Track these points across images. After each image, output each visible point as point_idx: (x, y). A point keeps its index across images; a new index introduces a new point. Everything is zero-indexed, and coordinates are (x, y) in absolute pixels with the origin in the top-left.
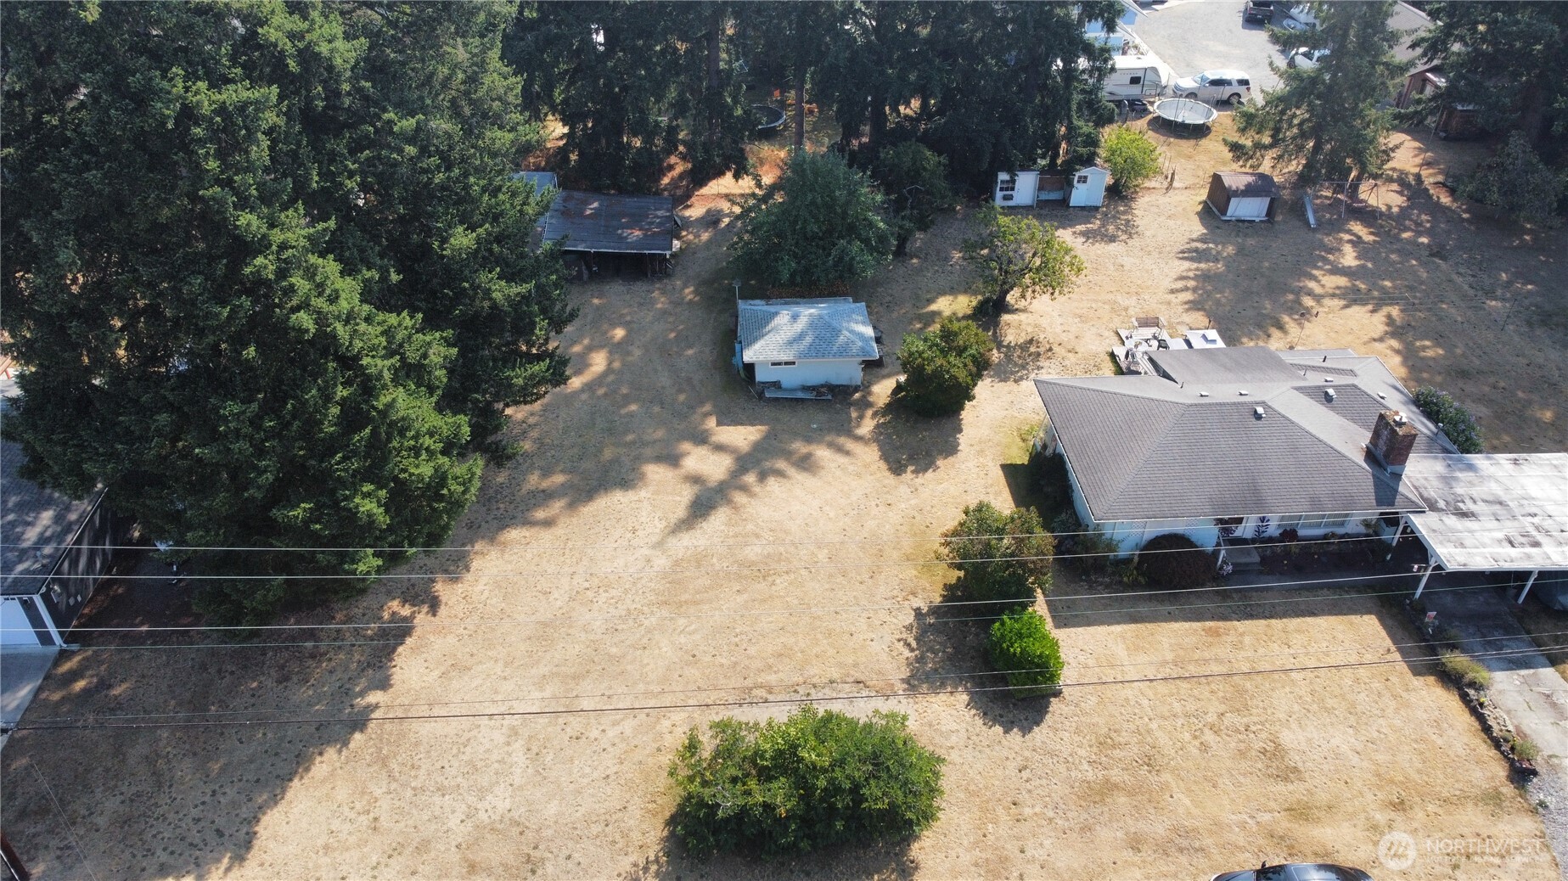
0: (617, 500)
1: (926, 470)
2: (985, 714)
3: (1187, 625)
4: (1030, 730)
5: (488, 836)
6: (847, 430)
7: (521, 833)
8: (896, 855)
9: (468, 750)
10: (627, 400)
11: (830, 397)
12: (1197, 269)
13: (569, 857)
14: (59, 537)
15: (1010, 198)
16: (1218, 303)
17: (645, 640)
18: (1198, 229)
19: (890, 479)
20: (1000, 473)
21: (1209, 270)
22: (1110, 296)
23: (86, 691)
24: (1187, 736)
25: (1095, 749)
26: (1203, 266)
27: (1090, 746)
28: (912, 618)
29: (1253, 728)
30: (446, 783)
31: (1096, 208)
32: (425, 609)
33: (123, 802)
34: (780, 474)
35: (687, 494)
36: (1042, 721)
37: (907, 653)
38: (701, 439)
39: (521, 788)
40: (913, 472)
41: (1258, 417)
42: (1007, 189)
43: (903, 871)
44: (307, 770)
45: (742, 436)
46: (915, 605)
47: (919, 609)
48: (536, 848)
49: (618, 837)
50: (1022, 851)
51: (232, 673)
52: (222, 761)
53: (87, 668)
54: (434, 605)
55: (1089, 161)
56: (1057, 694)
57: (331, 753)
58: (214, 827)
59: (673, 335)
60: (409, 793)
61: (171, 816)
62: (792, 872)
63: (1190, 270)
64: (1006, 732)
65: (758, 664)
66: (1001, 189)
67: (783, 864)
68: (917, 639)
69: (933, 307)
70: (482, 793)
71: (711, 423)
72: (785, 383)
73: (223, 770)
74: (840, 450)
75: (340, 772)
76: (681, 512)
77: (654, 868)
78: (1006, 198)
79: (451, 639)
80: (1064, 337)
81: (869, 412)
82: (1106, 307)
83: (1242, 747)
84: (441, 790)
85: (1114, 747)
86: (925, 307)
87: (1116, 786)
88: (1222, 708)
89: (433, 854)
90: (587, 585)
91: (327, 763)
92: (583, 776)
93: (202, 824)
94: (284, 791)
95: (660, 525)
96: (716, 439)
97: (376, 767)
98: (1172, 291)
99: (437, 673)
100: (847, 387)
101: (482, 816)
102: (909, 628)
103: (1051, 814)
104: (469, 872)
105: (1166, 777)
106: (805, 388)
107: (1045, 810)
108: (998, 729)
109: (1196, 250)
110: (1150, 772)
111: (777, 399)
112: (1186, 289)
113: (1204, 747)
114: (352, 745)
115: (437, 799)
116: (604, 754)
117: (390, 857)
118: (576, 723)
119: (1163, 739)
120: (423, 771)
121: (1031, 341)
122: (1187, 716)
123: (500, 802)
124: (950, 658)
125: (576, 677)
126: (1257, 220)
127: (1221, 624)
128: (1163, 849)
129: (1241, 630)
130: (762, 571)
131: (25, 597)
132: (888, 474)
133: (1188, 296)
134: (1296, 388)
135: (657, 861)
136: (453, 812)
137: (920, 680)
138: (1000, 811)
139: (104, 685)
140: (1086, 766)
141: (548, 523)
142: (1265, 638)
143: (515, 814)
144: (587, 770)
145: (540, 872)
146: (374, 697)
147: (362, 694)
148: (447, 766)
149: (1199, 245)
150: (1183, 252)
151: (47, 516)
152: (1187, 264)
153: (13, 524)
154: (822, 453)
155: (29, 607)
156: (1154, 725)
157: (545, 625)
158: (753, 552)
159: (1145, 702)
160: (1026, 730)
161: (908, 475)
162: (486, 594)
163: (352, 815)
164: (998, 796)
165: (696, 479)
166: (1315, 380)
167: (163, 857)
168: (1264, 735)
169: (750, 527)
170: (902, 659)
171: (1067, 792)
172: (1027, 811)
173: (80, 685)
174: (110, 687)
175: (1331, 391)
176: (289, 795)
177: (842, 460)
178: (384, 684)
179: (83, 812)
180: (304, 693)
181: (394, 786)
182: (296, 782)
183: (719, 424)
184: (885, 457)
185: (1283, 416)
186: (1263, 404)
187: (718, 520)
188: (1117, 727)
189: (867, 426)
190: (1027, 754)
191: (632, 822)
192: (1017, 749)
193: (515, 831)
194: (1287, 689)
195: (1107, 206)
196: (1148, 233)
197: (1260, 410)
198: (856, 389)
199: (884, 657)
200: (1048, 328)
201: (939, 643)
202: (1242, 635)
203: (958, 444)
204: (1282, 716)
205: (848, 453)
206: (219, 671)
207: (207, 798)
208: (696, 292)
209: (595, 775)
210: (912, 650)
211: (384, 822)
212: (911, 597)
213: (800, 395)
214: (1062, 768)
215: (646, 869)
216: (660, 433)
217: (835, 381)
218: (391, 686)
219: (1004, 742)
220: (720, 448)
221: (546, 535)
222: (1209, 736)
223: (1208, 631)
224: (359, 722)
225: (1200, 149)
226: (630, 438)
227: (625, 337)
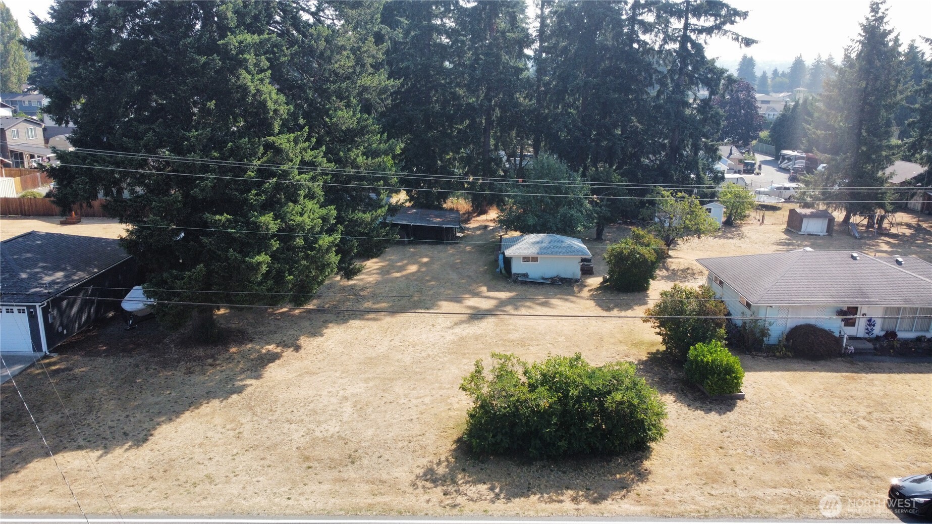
1: (627, 309)
2: (689, 405)
4: (725, 413)
5: (321, 444)
6: (572, 294)
7: (346, 444)
8: (633, 466)
9: (311, 404)
10: (429, 281)
11: (560, 282)
13: (380, 457)
17: (440, 366)
18: (784, 236)
19: (603, 312)
24: (846, 421)
25: (777, 424)
27: (773, 423)
29: (897, 420)
30: (294, 418)
31: (718, 229)
32: (291, 349)
33: (62, 417)
34: (528, 306)
35: (467, 312)
36: (732, 410)
38: (476, 294)
39: (347, 422)
40: (618, 310)
41: (855, 258)
43: (639, 474)
44: (197, 408)
45: (502, 295)
48: (356, 451)
49: (418, 448)
50: (732, 470)
51: (155, 369)
52: (138, 403)
53: (59, 362)
54: (297, 348)
55: (712, 198)
56: (742, 398)
57: (214, 402)
58: (123, 431)
59: (458, 261)
60: (266, 422)
61: (94, 424)
62: (552, 471)
64: (707, 413)
67: (544, 466)
70: (319, 423)
71: (484, 289)
72: (531, 274)
73: (137, 406)
74: (568, 300)
75: (219, 411)
76: (464, 319)
77: (446, 463)
79: (306, 362)
81: (587, 289)
83: (892, 428)
84: (290, 422)
85: (791, 424)
87: (797, 443)
88: (870, 410)
89: (279, 451)
90: (400, 344)
92: (393, 419)
93: (115, 429)
94: (177, 417)
96: (486, 295)
97: (244, 410)
99: (294, 375)
100: (572, 279)
101: (318, 434)
103: (750, 454)
104: (304, 461)
105: (835, 440)
106: (544, 279)
107: (746, 452)
108: (700, 412)
109: (785, 242)
110: (823, 437)
111: (526, 282)
113: (862, 427)
114: (230, 400)
115: (286, 425)
116: (409, 410)
117: (246, 450)
119: (828, 422)
120: (278, 413)
121: (688, 269)
122: (843, 412)
123: (332, 428)
124: (658, 382)
125: (391, 379)
126: (821, 234)
127: (854, 374)
129: (870, 378)
132: (602, 310)
135: (447, 460)
136: (297, 431)
138: (710, 450)
139: (67, 371)
140: (772, 433)
141: (376, 320)
142: (890, 381)
143: (341, 434)
144: (397, 416)
145: (358, 463)
146: (250, 382)
147: (241, 380)
148: (295, 411)
150: (776, 243)
151: (60, 274)
153: (38, 273)
154: (556, 301)
155: (32, 318)
156: (819, 415)
157: (371, 358)
158: (514, 336)
160: (721, 413)
161: (615, 311)
162: (333, 346)
163: (223, 430)
164: (707, 443)
165: (473, 308)
167: (82, 443)
168: (907, 423)
169: (512, 327)
171: (760, 444)
172: (732, 452)
173: (54, 368)
174: (72, 370)
176: (180, 420)
177: (570, 304)
178: (258, 377)
180: (201, 378)
181: (256, 418)
182: (187, 414)
183: (489, 290)
184: (599, 305)
188: (791, 415)
189: (586, 294)
190: (725, 424)
191: (428, 441)
192: (717, 421)
193: (341, 442)
195: (725, 228)
196: (753, 237)
197: (854, 255)
198: (577, 280)
202: (871, 380)
203: (648, 301)
204: (917, 415)
205: (573, 302)
206: (147, 368)
207: (122, 418)
209: (403, 418)
211: (246, 435)
212: (626, 357)
213: (542, 281)
214: (753, 433)
215: (439, 464)
216: (450, 291)
217: (563, 276)
218: (262, 378)
219: (706, 417)
220: (489, 298)
221: (373, 324)
222: (864, 422)
223: (846, 377)
224: (237, 391)
226: (431, 293)
227: (429, 261)
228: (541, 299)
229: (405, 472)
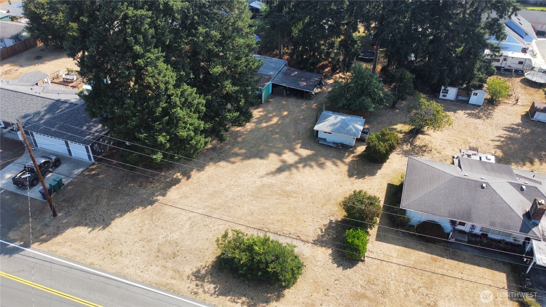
0: (257, 161)
1: (360, 178)
2: (334, 259)
3: (425, 254)
4: (346, 269)
5: (167, 244)
6: (341, 159)
7: (176, 246)
8: (279, 291)
9: (175, 219)
10: (276, 133)
11: (341, 148)
12: (508, 135)
13: (185, 257)
14: (101, 132)
15: (445, 96)
16: (510, 148)
17: (241, 205)
18: (519, 120)
19: (346, 178)
20: (386, 186)
21: (513, 136)
22: (466, 137)
23: (93, 174)
24: (402, 290)
25: (366, 283)
26: (512, 134)
27: (365, 281)
28: (328, 223)
29: (429, 295)
30: (164, 226)
31: (479, 106)
32: (186, 178)
33: (86, 205)
34: (311, 166)
35: (278, 165)
36: (352, 267)
37: (320, 233)
38: (292, 150)
39: (183, 234)
40: (355, 178)
41: (483, 188)
42: (445, 93)
43: (279, 296)
44: (133, 211)
45: (305, 153)
46: (331, 219)
47: (332, 221)
48: (178, 251)
49: (201, 257)
51: (129, 181)
52: (114, 202)
53: (97, 169)
54: (189, 177)
56: (363, 261)
57: (141, 208)
58: (103, 218)
59: (302, 117)
60: (154, 226)
61: (95, 212)
63: (505, 134)
64: (338, 267)
65: (270, 221)
66: (443, 92)
67: (243, 281)
68: (325, 230)
69: (395, 127)
70: (172, 232)
71: (299, 146)
72: (328, 140)
73: (113, 205)
74: (335, 164)
75: (140, 214)
76: (274, 170)
77: (207, 268)
78: (443, 96)
79: (188, 188)
80: (438, 147)
81: (352, 155)
82: (462, 141)
83: (421, 300)
84: (162, 228)
85: (373, 284)
86: (392, 126)
87: (366, 297)
88: (422, 285)
89: (151, 244)
90: (233, 184)
91: (139, 211)
92: (201, 237)
93: (101, 216)
94: (124, 215)
95: (265, 173)
96: (297, 151)
97: (149, 216)
98: (493, 140)
99: (179, 196)
100: (348, 146)
101: (169, 238)
102: (325, 225)
103: (338, 297)
104: (157, 252)
105: (386, 300)
106: (334, 143)
107: (337, 296)
108: (336, 265)
109: (513, 128)
110: (381, 296)
111: (323, 144)
112: (499, 141)
113: (407, 295)
114: (147, 208)
115: (160, 230)
116: (210, 232)
117: (140, 241)
118: (208, 220)
119: (393, 288)
120: (161, 221)
121: (425, 146)
122: (407, 283)
123: (176, 236)
124: (333, 239)
125: (215, 209)
127: (439, 258)
129: (446, 262)
130: (288, 195)
131: (86, 145)
132: (347, 176)
133: (498, 143)
134: (509, 183)
135: (208, 267)
136: (162, 234)
137: (319, 242)
138: (321, 290)
139: (98, 174)
140: (359, 287)
141: (233, 163)
142: (454, 268)
143: (177, 241)
144: (203, 235)
145: (175, 258)
146: (160, 198)
147: (157, 196)
148: (167, 221)
149: (515, 127)
150: (506, 128)
151: (100, 126)
152: (505, 132)
153: (91, 125)
154: (329, 164)
155: (87, 148)
156: (392, 282)
157: (215, 192)
158: (289, 188)
159: (393, 274)
160: (345, 268)
161: (353, 179)
162: (204, 178)
163: (137, 227)
164: (323, 285)
165: (284, 162)
167: (88, 221)
168: (432, 299)
169: (292, 181)
170: (317, 234)
171: (348, 292)
172: (331, 294)
173: (93, 172)
174: (99, 175)
175: (524, 187)
176: (125, 216)
177: (334, 167)
178: (164, 195)
179: (77, 204)
180: (143, 191)
181: (151, 222)
182: (128, 213)
183: (301, 147)
184: (349, 171)
185: (494, 190)
186: (487, 184)
187: (283, 175)
188: (378, 278)
189: (349, 160)
190: (341, 276)
191: (207, 254)
192: (338, 273)
193: (175, 245)
194: (452, 287)
195: (484, 106)
196: (496, 119)
197: (484, 185)
198: (351, 147)
199: (312, 232)
200: (434, 143)
201: (332, 233)
202: (445, 264)
203: (377, 173)
204: (443, 295)
205: (337, 166)
206: (126, 179)
207: (105, 211)
208: (317, 106)
209: (205, 237)
210: (322, 232)
211: (144, 231)
212: (331, 216)
213: (331, 145)
214: (351, 285)
215: (204, 268)
216: (281, 145)
217: (345, 143)
218: (165, 196)
219: (335, 270)
220: (297, 154)
221: (230, 166)
222: (411, 293)
223: (433, 259)
224: (152, 203)
225: (538, 92)
226: (271, 144)
227: (286, 115)
228: (322, 160)
229: (189, 270)
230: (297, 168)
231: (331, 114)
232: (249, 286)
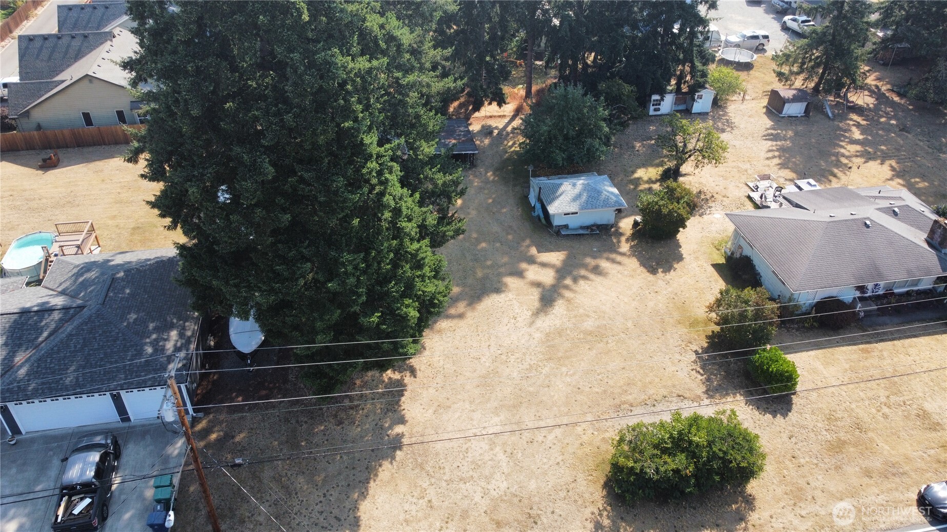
0: (491, 302)
1: (669, 271)
2: (758, 408)
3: (850, 348)
4: (787, 415)
5: (501, 504)
6: (613, 249)
7: (520, 501)
8: (740, 492)
9: (469, 455)
10: (478, 241)
11: (598, 232)
12: (776, 145)
13: (553, 512)
14: (186, 346)
15: (658, 110)
16: (794, 163)
17: (547, 382)
18: (768, 123)
19: (651, 277)
20: (713, 269)
21: (783, 145)
22: (734, 164)
23: (218, 440)
24: (874, 411)
25: (826, 422)
26: (779, 143)
27: (823, 421)
28: (695, 356)
29: (908, 403)
30: (464, 476)
31: (707, 114)
32: (408, 374)
33: (270, 506)
34: (585, 278)
35: (535, 294)
36: (791, 409)
37: (700, 377)
38: (532, 261)
39: (509, 474)
40: (662, 272)
41: (867, 226)
42: (656, 105)
43: (747, 501)
44: (376, 475)
45: (556, 258)
46: (694, 349)
47: (697, 351)
48: (532, 509)
49: (577, 498)
50: (808, 484)
51: (306, 422)
52: (323, 475)
53: (213, 427)
54: (413, 372)
55: (702, 86)
56: (795, 393)
57: (386, 464)
58: (333, 515)
59: (490, 201)
60: (444, 484)
61: (304, 511)
62: (685, 508)
63: (773, 146)
64: (774, 417)
65: (617, 391)
66: (653, 105)
67: (678, 504)
68: (702, 368)
69: (636, 175)
70: (488, 479)
71: (533, 251)
72: (571, 226)
73: (324, 480)
74: (613, 261)
75: (397, 475)
76: (537, 304)
77: (605, 513)
78: (655, 110)
79: (432, 391)
80: (717, 189)
81: (623, 239)
82: (735, 170)
83: (906, 413)
84: (462, 480)
85: (836, 420)
86: (631, 176)
87: (844, 442)
88: (887, 393)
89: (472, 518)
90: (499, 352)
91: (386, 470)
92: (544, 464)
93: (324, 514)
94: (367, 491)
95: (530, 313)
96: (539, 260)
97: (417, 471)
98: (767, 159)
99: (431, 411)
100: (606, 225)
101: (494, 493)
102: (695, 362)
103: (815, 461)
104: (497, 527)
105: (870, 434)
106: (582, 228)
107: (812, 459)
108: (768, 416)
109: (772, 134)
110: (861, 432)
111: (568, 235)
112: (774, 157)
113: (885, 416)
114: (397, 458)
115: (462, 485)
116: (551, 450)
117: (447, 522)
118: (527, 435)
119: (861, 413)
120: (447, 470)
121: (700, 192)
122: (870, 399)
123: (500, 485)
124: (725, 377)
125: (516, 407)
126: (799, 115)
127: (867, 346)
128: (885, 475)
129: (880, 348)
130: (598, 335)
132: (648, 274)
133: (777, 161)
134: (878, 209)
135: (605, 509)
136: (475, 492)
137: (713, 391)
138: (787, 462)
139: (228, 436)
140: (825, 433)
141: (461, 316)
142: (895, 352)
143: (511, 490)
144: (545, 460)
145: (539, 523)
146: (399, 429)
147: (390, 427)
148: (460, 465)
149: (773, 132)
150: (764, 136)
151: (174, 334)
152: (770, 143)
153: (156, 340)
154: (604, 264)
156: (853, 406)
157: (484, 377)
158: (589, 324)
159: (844, 393)
160: (785, 415)
161: (660, 274)
162: (442, 362)
163: (415, 500)
164: (783, 453)
165: (538, 285)
166: (885, 204)
168: (915, 406)
169: (581, 311)
170: (698, 381)
171: (819, 448)
172: (802, 461)
173: (214, 436)
174: (233, 437)
175: (896, 209)
176: (371, 492)
177: (619, 268)
178: (402, 421)
179: (247, 514)
180: (355, 431)
181: (433, 480)
182: (372, 484)
183: (539, 252)
184: (643, 264)
185: (881, 225)
186: (868, 218)
187: (559, 307)
188: (833, 409)
189: (625, 247)
190: (791, 428)
191: (582, 488)
192: (784, 426)
193: (516, 500)
194: (918, 380)
195: (713, 111)
196: (742, 126)
197: (868, 222)
198: (612, 226)
199: (688, 380)
200: (707, 184)
201: (716, 370)
202: (881, 351)
203: (682, 255)
204: (921, 394)
205: (619, 263)
206: (297, 422)
207: (322, 499)
208: (494, 174)
209: (551, 463)
210: (702, 375)
211: (435, 503)
212: (689, 344)
213: (581, 232)
214: (812, 435)
215: (601, 515)
216: (505, 259)
217: (599, 223)
218: (407, 421)
219: (775, 422)
220: (544, 265)
221: (461, 323)
222: (885, 410)
223: (862, 350)
224: (397, 444)
225: (752, 76)
226: (489, 263)
227: (462, 204)
228: (589, 261)
230: (567, 287)
231: (558, 181)
232: (695, 509)
